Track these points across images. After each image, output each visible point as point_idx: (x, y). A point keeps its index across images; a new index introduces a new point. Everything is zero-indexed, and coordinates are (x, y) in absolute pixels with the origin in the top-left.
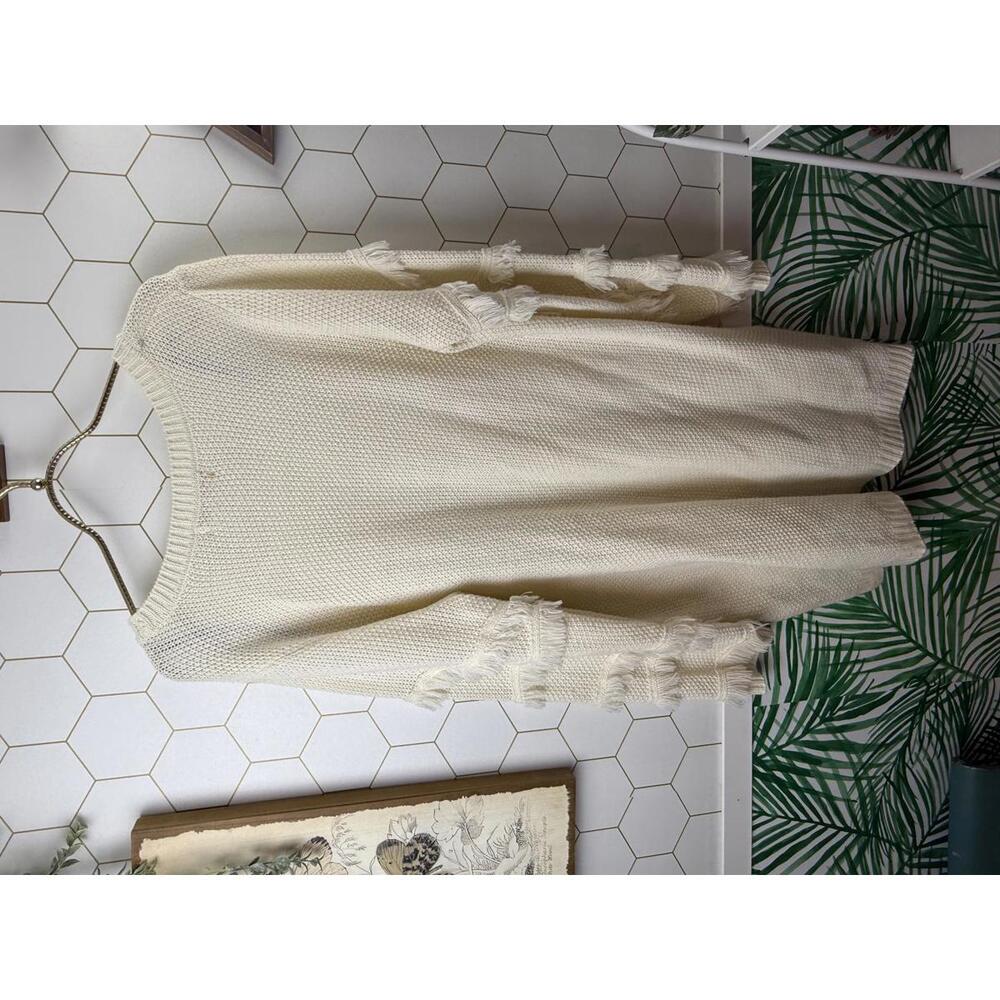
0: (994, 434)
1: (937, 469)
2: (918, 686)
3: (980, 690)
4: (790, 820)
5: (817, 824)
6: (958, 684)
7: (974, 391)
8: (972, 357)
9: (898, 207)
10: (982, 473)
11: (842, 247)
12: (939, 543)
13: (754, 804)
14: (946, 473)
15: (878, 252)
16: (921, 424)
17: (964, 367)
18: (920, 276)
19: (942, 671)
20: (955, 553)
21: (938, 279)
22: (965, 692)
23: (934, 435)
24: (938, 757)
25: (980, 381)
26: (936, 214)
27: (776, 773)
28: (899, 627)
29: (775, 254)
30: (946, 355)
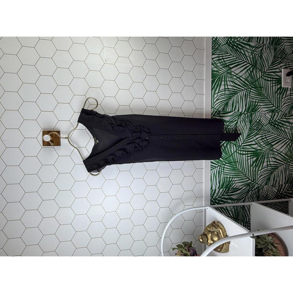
0: (265, 132)
1: (252, 140)
2: (248, 187)
3: (262, 188)
6: (257, 187)
7: (260, 123)
8: (260, 115)
9: (243, 83)
10: (262, 141)
11: (231, 92)
12: (253, 156)
14: (254, 140)
15: (239, 93)
16: (249, 130)
17: (258, 117)
18: (248, 98)
19: (253, 183)
20: (256, 158)
21: (252, 98)
22: (258, 189)
23: (252, 132)
25: (262, 121)
26: (252, 85)
28: (243, 174)
29: (216, 93)
30: (254, 115)
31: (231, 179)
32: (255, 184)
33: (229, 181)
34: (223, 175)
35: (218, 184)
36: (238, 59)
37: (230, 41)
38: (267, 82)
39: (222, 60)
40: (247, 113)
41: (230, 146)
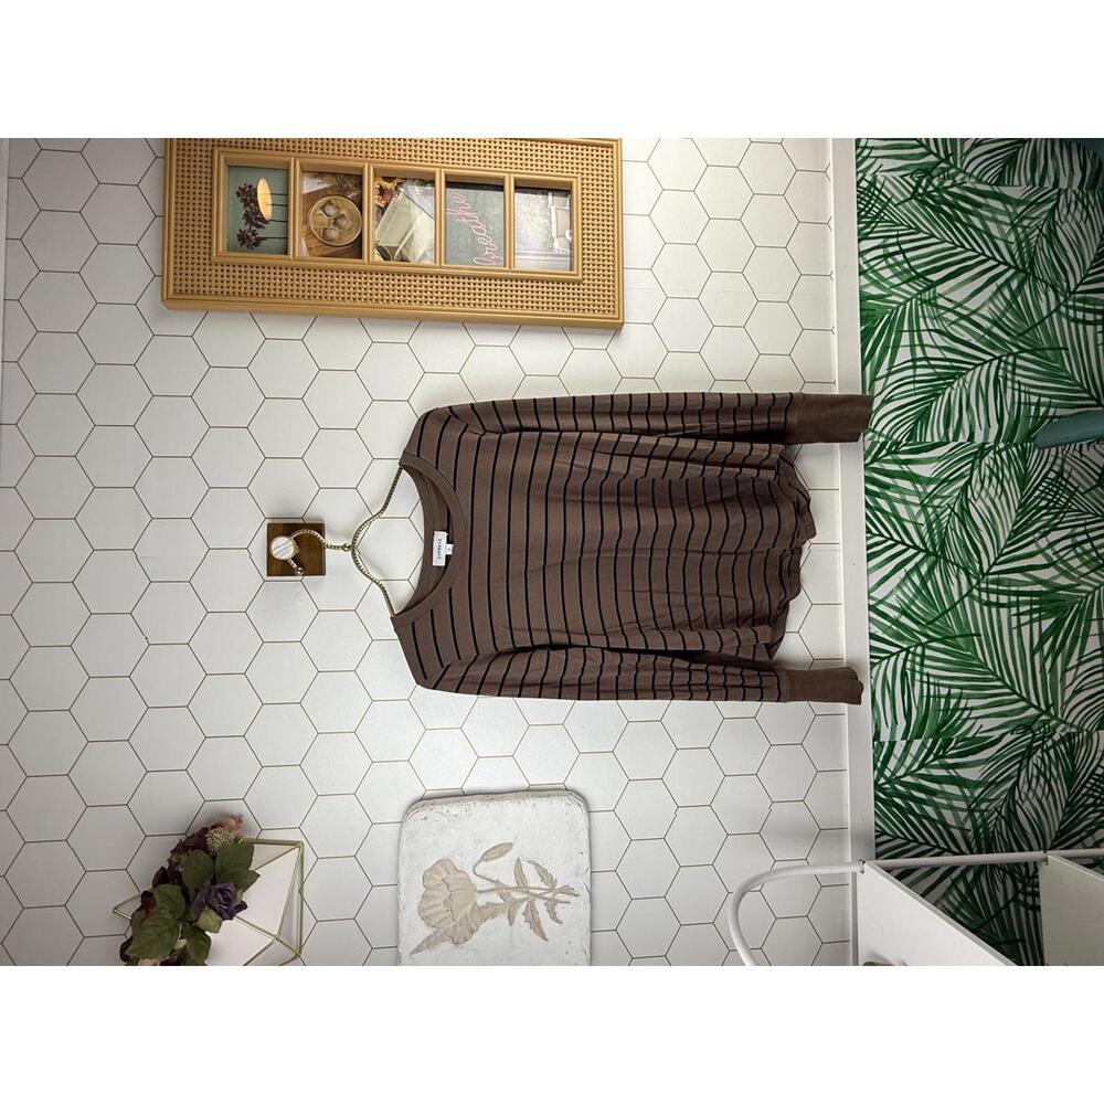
0: (1085, 519)
1: (1032, 548)
2: (1024, 734)
3: (1085, 739)
4: (910, 841)
5: (934, 847)
6: (1063, 734)
7: (1064, 483)
8: (1060, 455)
9: (986, 336)
10: (1075, 551)
11: (938, 370)
12: (1039, 611)
13: (876, 824)
14: (1041, 551)
15: (971, 373)
16: (1016, 511)
17: (1053, 463)
18: (1009, 391)
19: (1048, 722)
20: (1053, 619)
21: (1025, 392)
22: (1070, 744)
23: (1029, 519)
24: (1047, 798)
25: (1070, 474)
26: (1021, 341)
27: (896, 800)
28: (1004, 681)
29: (882, 377)
30: (1036, 453)
31: (953, 702)
32: (1054, 722)
33: (946, 709)
34: (922, 686)
35: (902, 723)
36: (959, 249)
37: (927, 187)
38: (1081, 327)
39: (900, 258)
40: (1006, 449)
41: (946, 576)
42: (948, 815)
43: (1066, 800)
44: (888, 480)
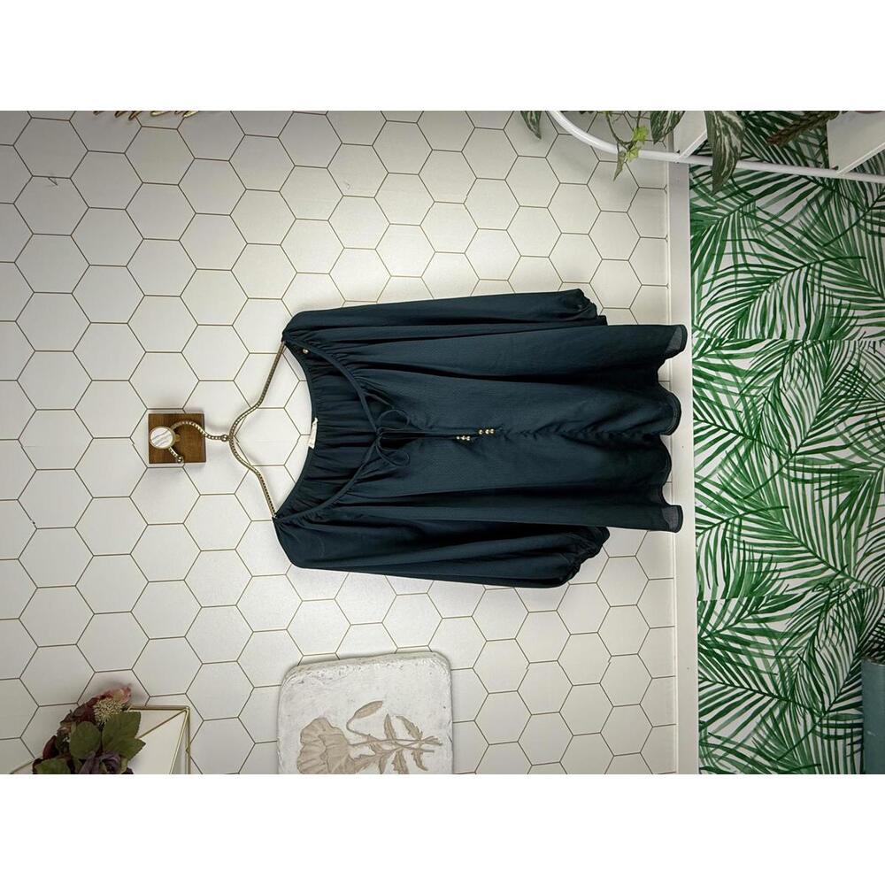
0: (877, 406)
1: (832, 432)
2: (823, 591)
3: (873, 594)
4: (727, 685)
5: (747, 690)
6: (855, 590)
7: (860, 375)
8: (857, 351)
9: (798, 246)
10: (868, 435)
11: (756, 275)
12: (837, 485)
13: (700, 672)
14: (840, 434)
15: (784, 278)
16: (820, 400)
17: (851, 358)
18: (816, 294)
19: (843, 580)
20: (849, 492)
21: (829, 295)
22: (860, 598)
23: (830, 407)
24: (840, 645)
25: (865, 368)
26: (826, 250)
27: (716, 650)
28: (808, 548)
29: (707, 282)
30: (837, 349)
32: (848, 580)
33: (759, 572)
34: (739, 553)
35: (722, 585)
38: (876, 238)
40: (812, 345)
41: (760, 456)
42: (759, 662)
43: (856, 647)
44: (712, 373)
